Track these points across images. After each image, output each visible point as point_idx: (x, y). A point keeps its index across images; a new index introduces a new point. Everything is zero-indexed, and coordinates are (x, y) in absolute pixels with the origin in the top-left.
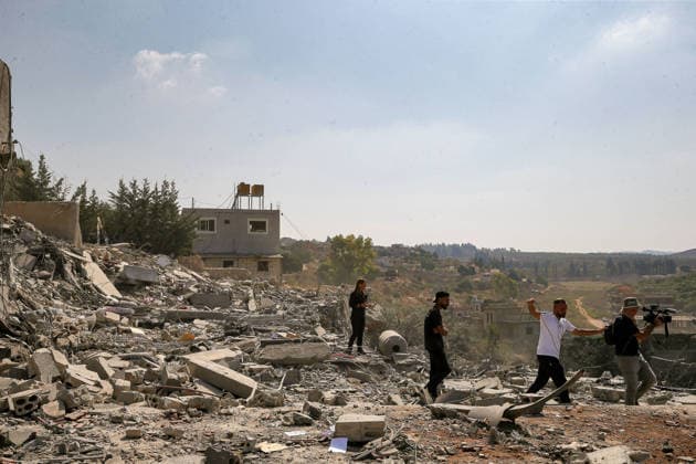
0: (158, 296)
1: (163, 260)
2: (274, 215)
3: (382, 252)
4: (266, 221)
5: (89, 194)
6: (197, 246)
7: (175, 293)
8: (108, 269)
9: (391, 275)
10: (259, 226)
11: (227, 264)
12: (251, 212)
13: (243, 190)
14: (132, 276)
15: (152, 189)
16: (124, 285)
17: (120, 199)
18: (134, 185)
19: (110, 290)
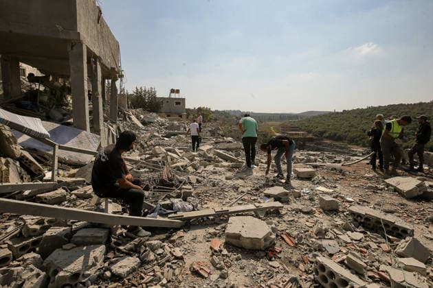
0: (156, 127)
1: (154, 114)
2: (183, 100)
3: (213, 112)
4: (180, 102)
5: (126, 91)
6: (163, 110)
7: (161, 126)
8: (138, 118)
9: (216, 120)
10: (178, 103)
11: (168, 116)
12: (176, 99)
13: (172, 91)
14: (147, 120)
15: (147, 90)
16: (144, 123)
17: (137, 93)
18: (141, 88)
19: (140, 125)
